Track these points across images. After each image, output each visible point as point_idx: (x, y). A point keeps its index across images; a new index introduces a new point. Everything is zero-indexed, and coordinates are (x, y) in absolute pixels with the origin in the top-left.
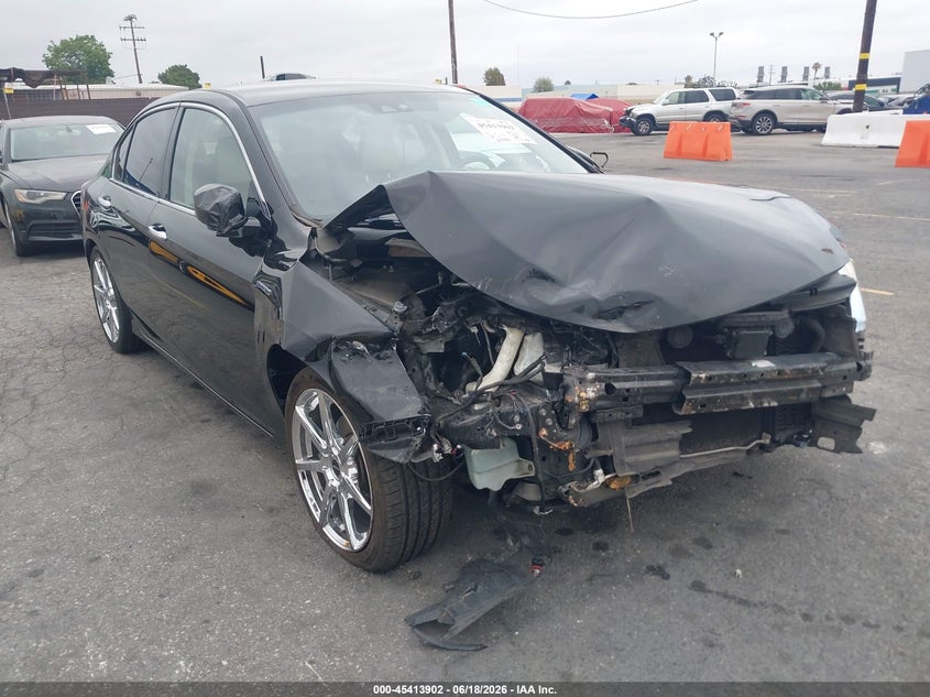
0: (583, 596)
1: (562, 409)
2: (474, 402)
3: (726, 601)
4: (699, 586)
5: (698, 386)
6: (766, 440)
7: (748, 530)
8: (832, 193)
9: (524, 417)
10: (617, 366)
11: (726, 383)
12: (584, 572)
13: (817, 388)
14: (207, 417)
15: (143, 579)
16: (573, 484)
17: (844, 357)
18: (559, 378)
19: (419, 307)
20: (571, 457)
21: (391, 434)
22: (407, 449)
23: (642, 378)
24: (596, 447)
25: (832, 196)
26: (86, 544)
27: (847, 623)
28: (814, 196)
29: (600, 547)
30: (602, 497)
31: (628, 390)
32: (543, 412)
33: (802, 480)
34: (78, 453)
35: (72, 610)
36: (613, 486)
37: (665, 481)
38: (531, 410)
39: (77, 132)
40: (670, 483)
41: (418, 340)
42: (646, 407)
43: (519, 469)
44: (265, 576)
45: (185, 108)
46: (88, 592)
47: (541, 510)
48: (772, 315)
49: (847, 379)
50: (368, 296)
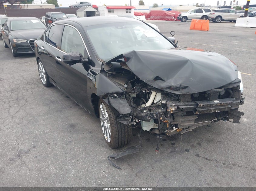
0: (169, 157)
1: (166, 113)
2: (144, 110)
3: (204, 159)
4: (198, 155)
5: (200, 107)
6: (216, 119)
7: (210, 141)
8: (237, 42)
9: (157, 115)
10: (180, 102)
11: (207, 106)
12: (169, 151)
13: (230, 107)
14: (71, 106)
15: (61, 149)
16: (168, 130)
17: (237, 99)
18: (165, 105)
19: (130, 85)
20: (168, 124)
21: (123, 117)
22: (128, 121)
23: (186, 105)
24: (174, 121)
25: (237, 43)
26: (46, 140)
27: (234, 166)
28: (232, 43)
29: (173, 144)
30: (175, 133)
31: (183, 108)
32: (161, 113)
33: (225, 128)
34: (39, 115)
35: (45, 157)
36: (178, 131)
37: (191, 130)
38: (159, 113)
39: (28, 22)
40: (192, 130)
41: (130, 94)
42: (187, 112)
43: (154, 126)
44: (91, 149)
45: (65, 25)
46: (48, 152)
47: (159, 137)
48: (219, 90)
49: (238, 105)
50: (117, 82)
